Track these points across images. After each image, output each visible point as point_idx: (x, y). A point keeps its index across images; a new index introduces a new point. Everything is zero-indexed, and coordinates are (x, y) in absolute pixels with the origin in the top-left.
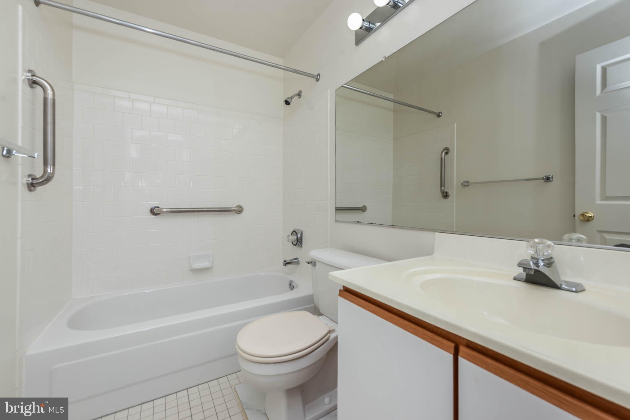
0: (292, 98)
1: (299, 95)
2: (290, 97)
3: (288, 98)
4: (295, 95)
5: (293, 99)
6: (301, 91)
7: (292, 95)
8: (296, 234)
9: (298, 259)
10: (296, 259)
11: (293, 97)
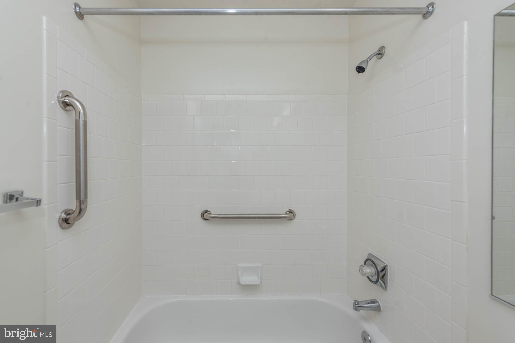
0: (367, 61)
1: (380, 54)
2: (365, 60)
3: (363, 62)
4: (373, 55)
5: (369, 63)
6: (383, 47)
7: (368, 56)
8: (374, 265)
9: (378, 302)
10: (373, 302)
11: (370, 59)
